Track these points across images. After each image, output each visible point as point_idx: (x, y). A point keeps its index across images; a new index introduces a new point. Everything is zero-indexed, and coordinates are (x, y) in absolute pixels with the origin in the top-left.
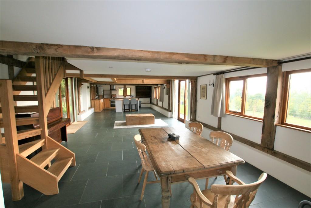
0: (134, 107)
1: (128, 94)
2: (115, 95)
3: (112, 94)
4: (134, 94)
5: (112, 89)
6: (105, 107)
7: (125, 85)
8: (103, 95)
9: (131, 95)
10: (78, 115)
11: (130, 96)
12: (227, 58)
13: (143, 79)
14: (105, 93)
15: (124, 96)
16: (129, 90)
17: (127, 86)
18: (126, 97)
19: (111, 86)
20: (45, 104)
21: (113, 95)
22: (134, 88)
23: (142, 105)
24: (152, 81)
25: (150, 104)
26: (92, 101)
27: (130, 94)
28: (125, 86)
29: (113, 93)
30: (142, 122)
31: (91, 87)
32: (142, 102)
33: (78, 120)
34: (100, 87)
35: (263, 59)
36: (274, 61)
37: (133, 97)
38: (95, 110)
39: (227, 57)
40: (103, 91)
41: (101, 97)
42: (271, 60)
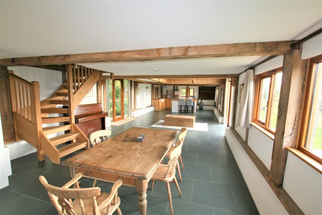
0: (190, 109)
1: (191, 95)
2: (178, 96)
3: (175, 94)
4: (196, 95)
5: (175, 89)
6: (167, 107)
7: (188, 85)
8: (167, 95)
9: (193, 96)
10: (132, 112)
12: (189, 49)
13: (192, 79)
14: (169, 93)
15: (186, 96)
16: (192, 90)
17: (190, 87)
18: (189, 97)
19: (174, 86)
20: (73, 99)
21: (176, 95)
22: (197, 88)
23: (205, 108)
24: (203, 81)
25: (213, 107)
26: (153, 100)
28: (188, 87)
30: (180, 123)
31: (152, 87)
32: (204, 104)
33: (132, 116)
34: (164, 87)
35: (255, 43)
36: (280, 44)
37: (195, 98)
38: (154, 109)
39: (189, 47)
40: (167, 91)
41: (164, 97)
42: (272, 42)
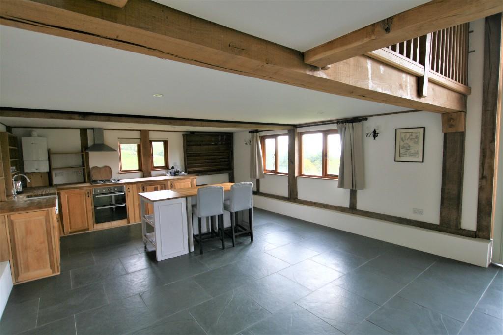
1: (156, 164)
2: (108, 169)
3: (92, 165)
4: (177, 160)
5: (90, 144)
8: (49, 174)
9: (166, 167)
11: (163, 172)
14: (57, 162)
15: (140, 169)
17: (153, 135)
18: (153, 173)
21: (96, 168)
22: (177, 140)
27: (163, 164)
28: (145, 134)
29: (96, 160)
37: (177, 172)
40: (50, 153)
